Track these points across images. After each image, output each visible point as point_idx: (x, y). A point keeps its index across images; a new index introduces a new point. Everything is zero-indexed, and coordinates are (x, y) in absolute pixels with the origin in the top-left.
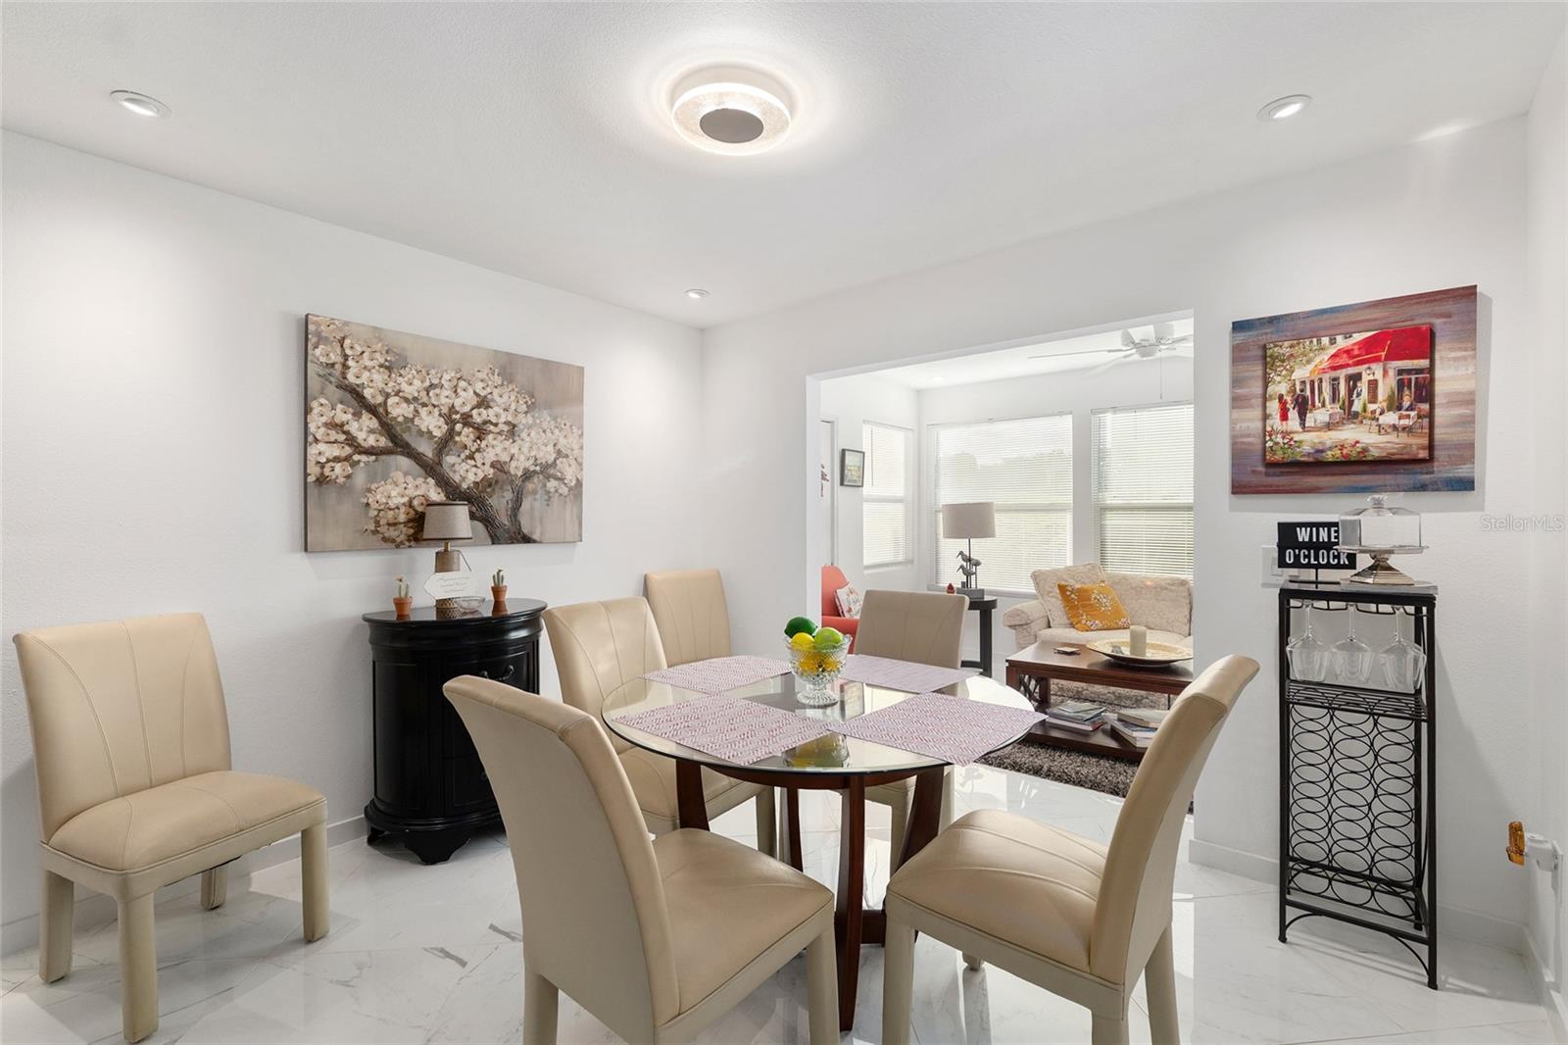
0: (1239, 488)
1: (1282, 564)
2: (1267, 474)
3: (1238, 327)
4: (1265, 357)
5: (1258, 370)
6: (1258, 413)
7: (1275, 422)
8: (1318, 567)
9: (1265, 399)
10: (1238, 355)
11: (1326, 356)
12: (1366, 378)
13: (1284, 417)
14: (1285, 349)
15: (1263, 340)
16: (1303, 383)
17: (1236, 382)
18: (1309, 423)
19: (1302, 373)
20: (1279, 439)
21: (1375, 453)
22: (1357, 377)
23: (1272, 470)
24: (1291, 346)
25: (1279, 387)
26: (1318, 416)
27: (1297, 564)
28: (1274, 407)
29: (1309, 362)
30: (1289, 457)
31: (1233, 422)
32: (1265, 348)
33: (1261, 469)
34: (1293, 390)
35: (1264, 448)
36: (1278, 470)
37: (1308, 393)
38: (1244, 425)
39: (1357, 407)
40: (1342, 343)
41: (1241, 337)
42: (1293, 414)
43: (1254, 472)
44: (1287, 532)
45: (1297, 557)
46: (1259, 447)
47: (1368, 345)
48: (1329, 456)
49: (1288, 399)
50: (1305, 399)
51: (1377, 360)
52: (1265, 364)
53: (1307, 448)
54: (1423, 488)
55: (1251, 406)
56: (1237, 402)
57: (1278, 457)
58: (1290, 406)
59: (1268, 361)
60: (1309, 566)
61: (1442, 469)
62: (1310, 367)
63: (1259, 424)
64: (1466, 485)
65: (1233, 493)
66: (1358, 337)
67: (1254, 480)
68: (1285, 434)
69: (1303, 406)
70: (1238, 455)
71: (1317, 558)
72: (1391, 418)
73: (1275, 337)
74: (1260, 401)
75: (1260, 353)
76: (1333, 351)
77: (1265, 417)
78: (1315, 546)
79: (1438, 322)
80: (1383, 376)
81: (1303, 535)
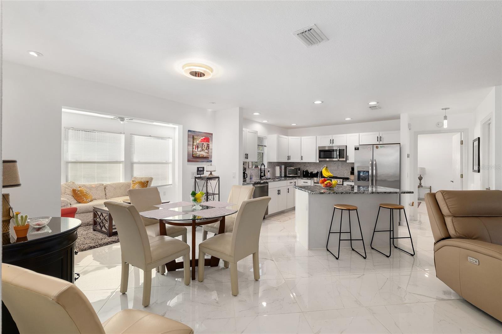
1: (197, 174)
2: (193, 159)
3: (189, 131)
4: (193, 138)
5: (192, 140)
6: (192, 147)
7: (194, 150)
9: (193, 145)
10: (189, 136)
11: (200, 140)
12: (204, 144)
13: (196, 149)
15: (193, 135)
17: (188, 141)
19: (198, 142)
21: (205, 156)
22: (203, 144)
24: (196, 137)
25: (195, 144)
26: (199, 149)
28: (194, 147)
29: (198, 140)
30: (195, 156)
31: (188, 149)
32: (193, 136)
33: (192, 157)
35: (193, 154)
37: (198, 145)
38: (190, 149)
39: (203, 149)
40: (202, 138)
41: (190, 133)
42: (197, 148)
44: (198, 168)
45: (199, 173)
46: (192, 154)
47: (204, 139)
48: (200, 156)
49: (196, 146)
51: (205, 142)
53: (198, 155)
54: (208, 162)
55: (191, 146)
56: (188, 145)
61: (210, 159)
63: (192, 149)
64: (211, 161)
65: (188, 162)
66: (204, 137)
67: (191, 159)
68: (196, 152)
69: (198, 147)
70: (189, 155)
71: (202, 173)
72: (206, 151)
74: (192, 145)
75: (192, 137)
76: (201, 139)
77: (193, 148)
78: (201, 171)
79: (210, 137)
80: (205, 144)
81: (200, 169)
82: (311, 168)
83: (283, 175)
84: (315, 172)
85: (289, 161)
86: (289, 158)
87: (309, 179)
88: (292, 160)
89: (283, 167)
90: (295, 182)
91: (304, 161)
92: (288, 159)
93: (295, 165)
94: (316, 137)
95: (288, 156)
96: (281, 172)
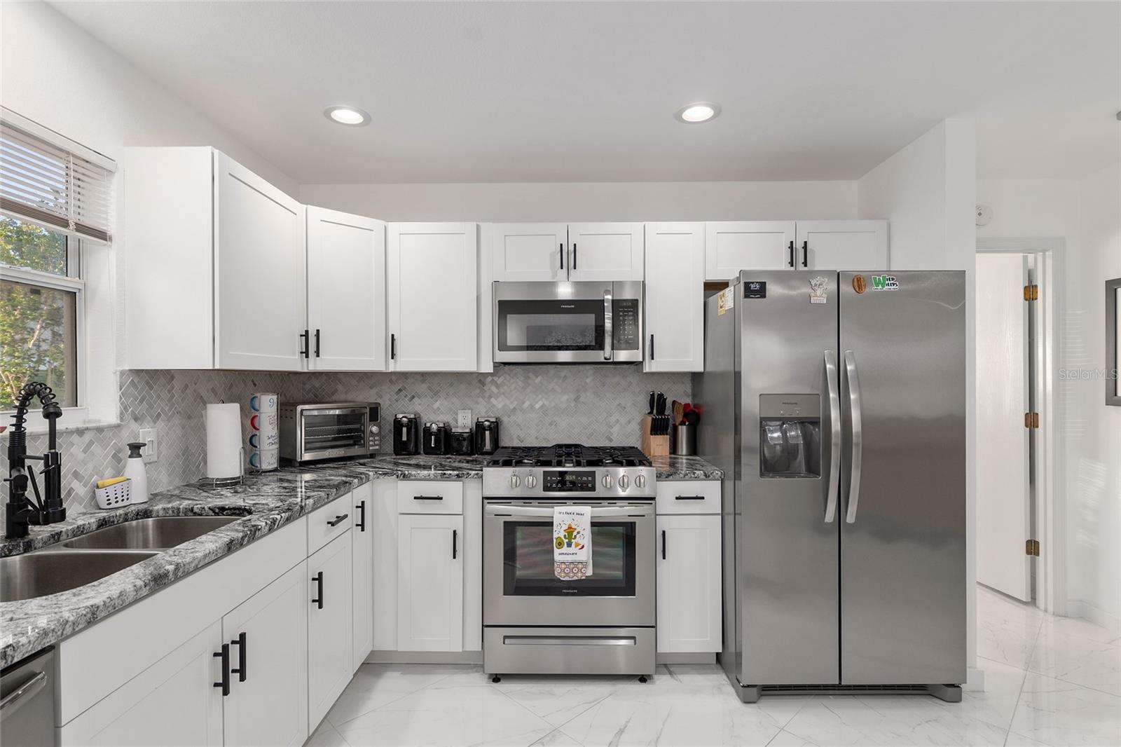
82: (437, 405)
83: (269, 459)
84: (463, 422)
85: (315, 365)
86: (310, 342)
87: (449, 478)
88: (328, 362)
89: (268, 405)
90: (362, 507)
91: (404, 364)
92: (307, 353)
93: (340, 387)
94: (478, 226)
95: (306, 334)
96: (250, 443)
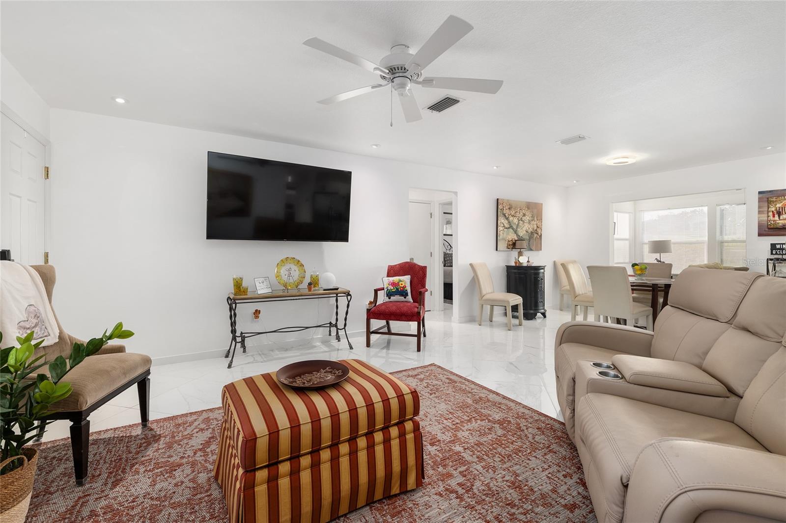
0: (760, 235)
1: (772, 254)
2: (768, 231)
3: (760, 193)
4: (768, 201)
5: (766, 204)
6: (766, 215)
8: (783, 254)
10: (760, 200)
13: (774, 216)
14: (774, 199)
15: (768, 197)
16: (779, 208)
17: (759, 207)
18: (781, 218)
19: (778, 205)
20: (772, 222)
23: (770, 230)
24: (776, 198)
27: (776, 254)
28: (771, 214)
29: (781, 203)
30: (775, 227)
31: (759, 218)
32: (768, 199)
33: (767, 230)
34: (776, 210)
35: (768, 224)
36: (772, 230)
37: (781, 210)
38: (762, 219)
41: (761, 195)
42: (776, 216)
43: (765, 231)
44: (773, 246)
45: (776, 252)
46: (766, 224)
49: (775, 212)
50: (780, 212)
52: (768, 203)
53: (781, 225)
55: (764, 214)
56: (760, 212)
57: (772, 227)
58: (775, 214)
59: (769, 202)
60: (780, 254)
62: (782, 204)
63: (767, 218)
65: (758, 236)
67: (765, 232)
68: (774, 221)
69: (779, 214)
70: (760, 226)
71: (782, 252)
73: (771, 196)
74: (767, 212)
75: (766, 200)
77: (768, 216)
78: (781, 249)
81: (778, 246)
